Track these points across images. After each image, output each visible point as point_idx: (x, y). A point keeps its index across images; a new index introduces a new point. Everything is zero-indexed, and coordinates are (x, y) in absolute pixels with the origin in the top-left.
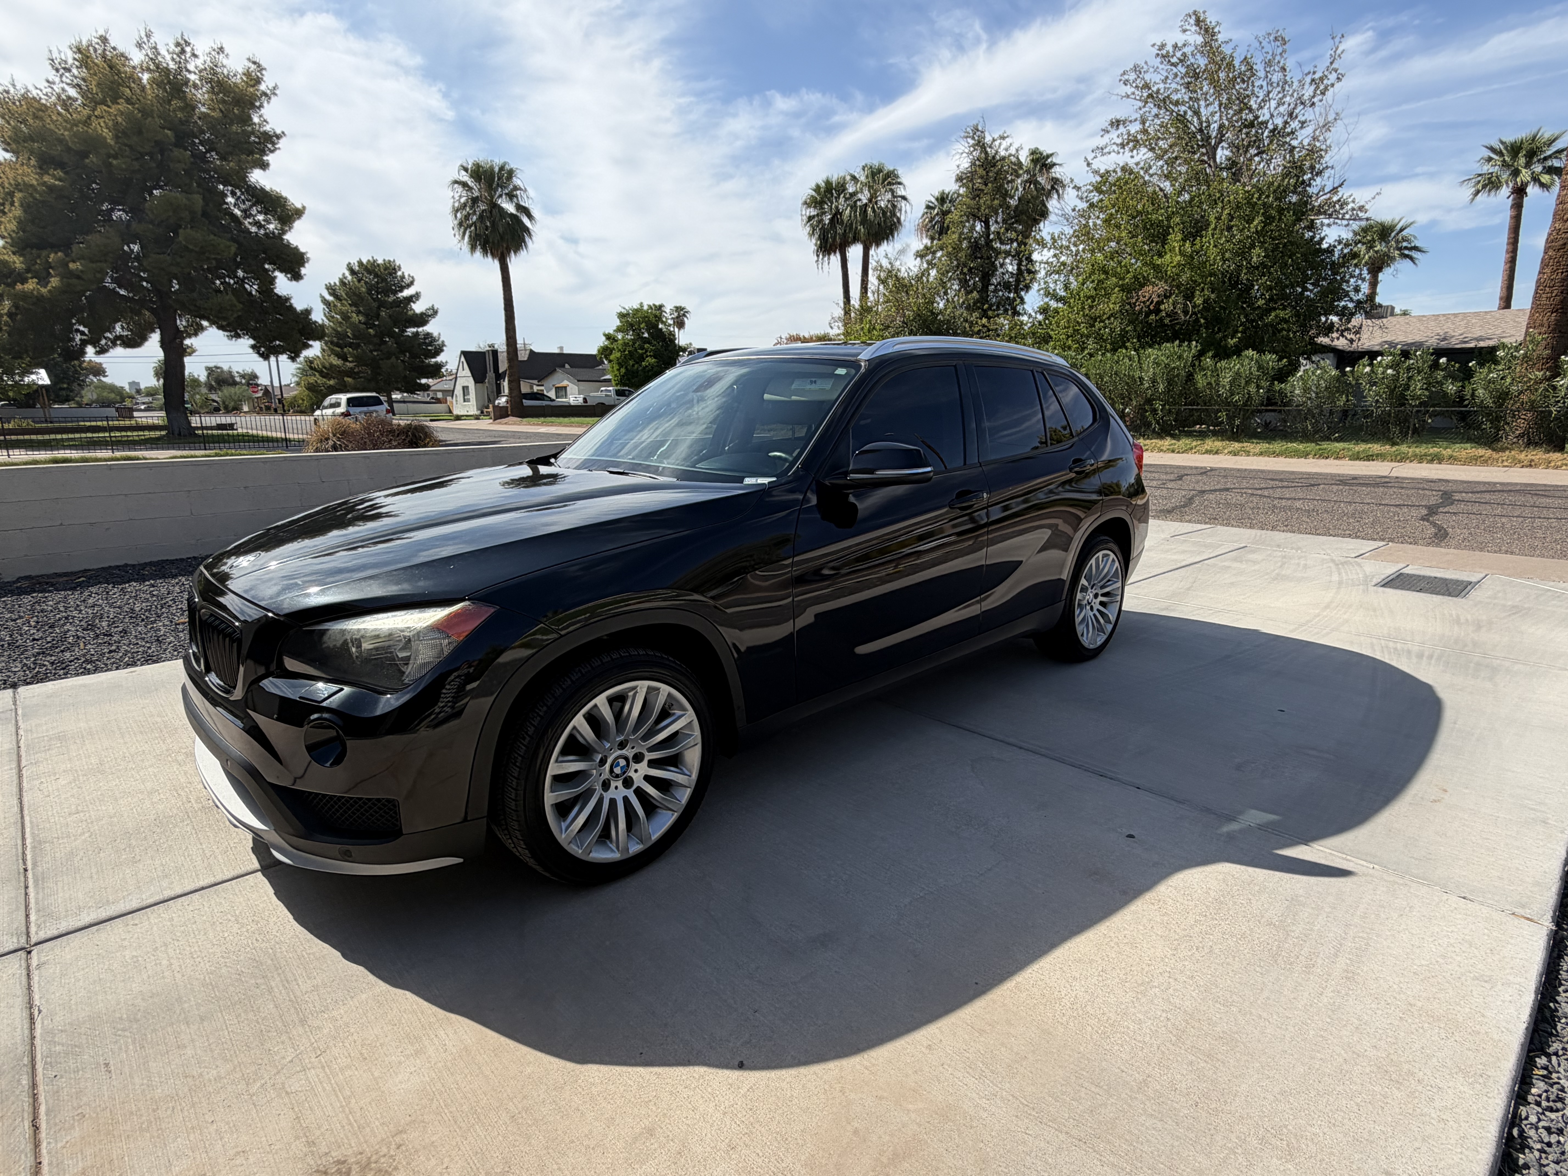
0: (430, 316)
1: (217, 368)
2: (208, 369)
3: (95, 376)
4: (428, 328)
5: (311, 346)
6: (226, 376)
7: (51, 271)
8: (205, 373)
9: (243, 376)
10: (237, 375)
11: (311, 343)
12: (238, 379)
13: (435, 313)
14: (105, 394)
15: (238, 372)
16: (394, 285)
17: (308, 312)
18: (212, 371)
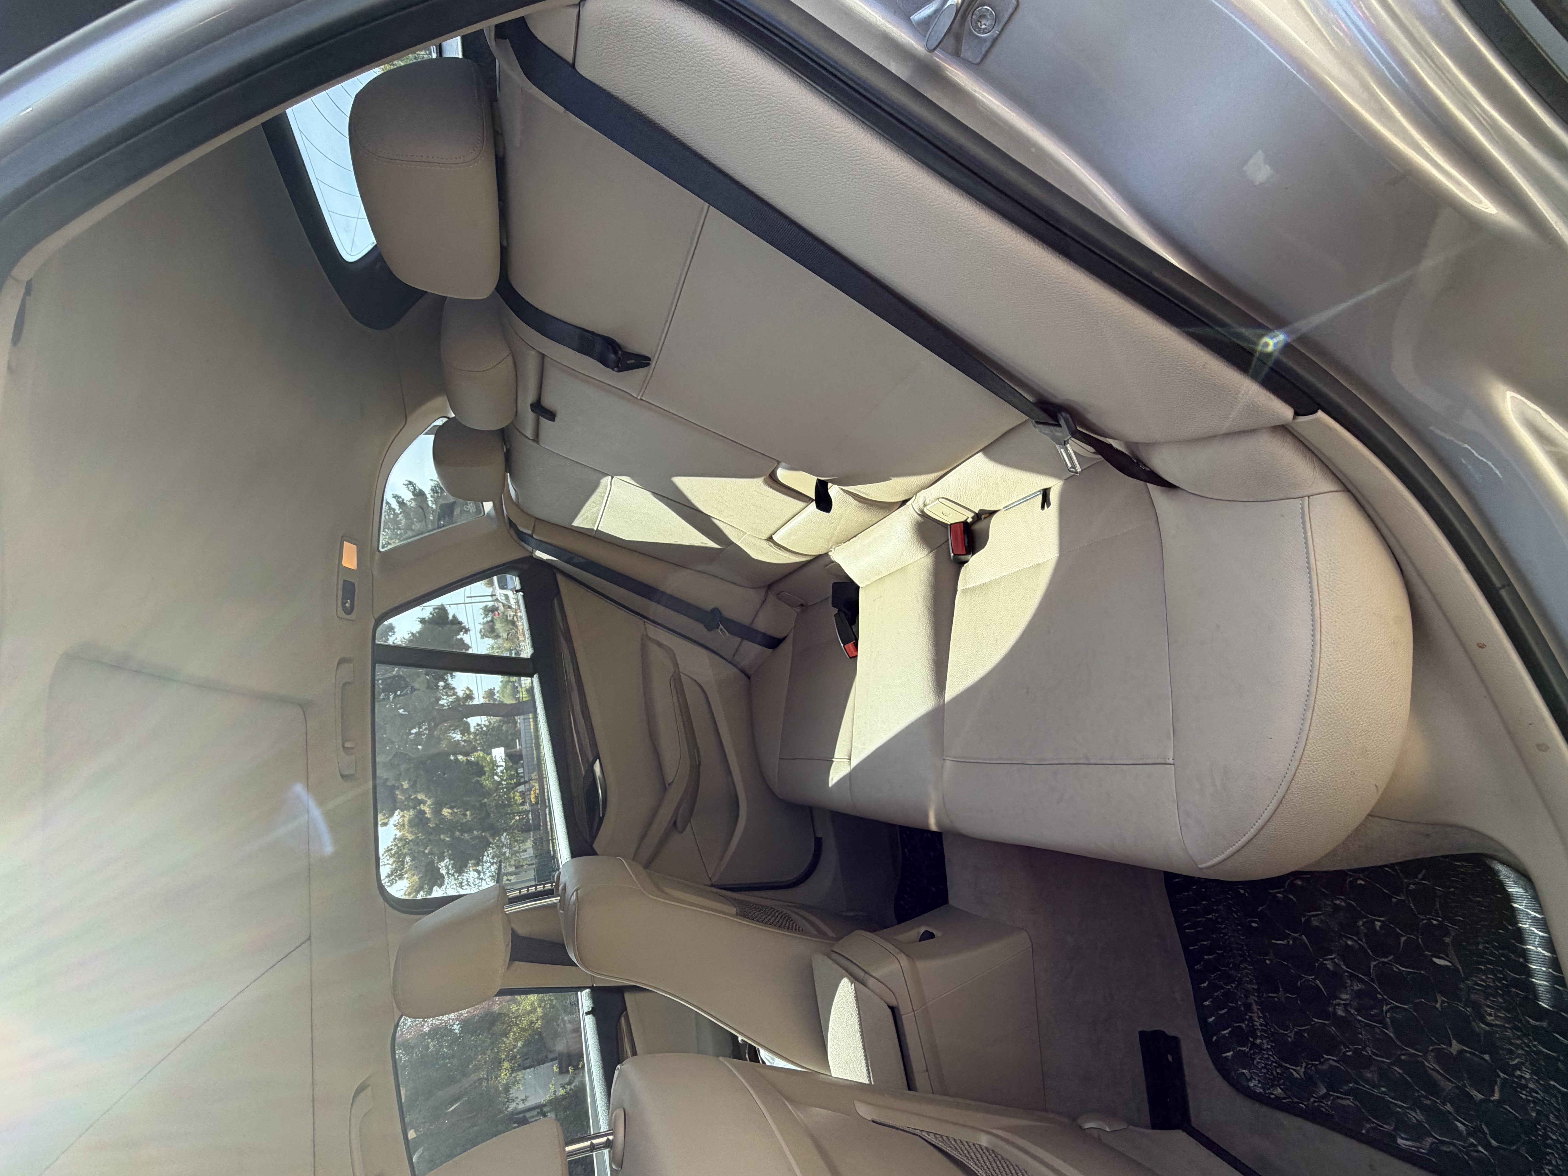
0: (415, 488)
1: (481, 631)
2: (483, 637)
3: (495, 695)
4: (427, 491)
5: (454, 616)
6: (487, 627)
7: (412, 797)
8: (486, 639)
9: (486, 615)
10: (485, 619)
11: (450, 617)
12: (489, 619)
13: (411, 483)
14: (508, 691)
15: (483, 619)
16: (389, 516)
17: (423, 621)
18: (484, 634)
